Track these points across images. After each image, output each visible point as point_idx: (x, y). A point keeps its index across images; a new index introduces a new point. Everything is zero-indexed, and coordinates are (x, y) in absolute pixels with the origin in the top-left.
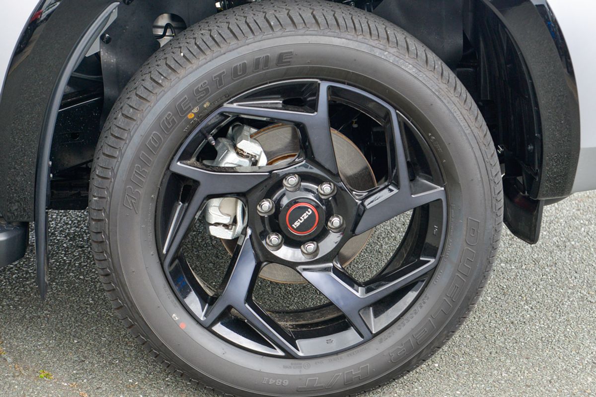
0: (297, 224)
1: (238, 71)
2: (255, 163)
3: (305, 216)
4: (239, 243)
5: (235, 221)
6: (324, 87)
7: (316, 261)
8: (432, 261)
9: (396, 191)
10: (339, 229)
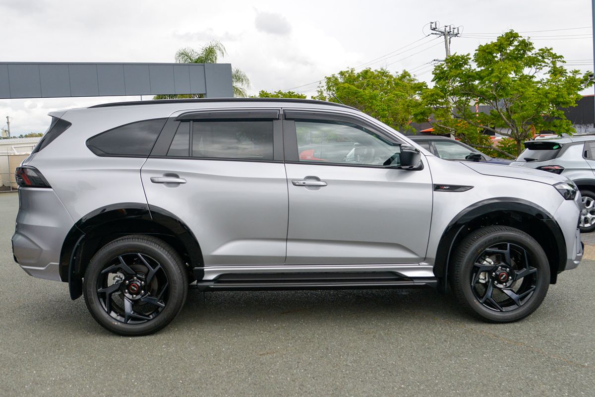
0: (502, 278)
1: (490, 241)
2: (490, 264)
3: (504, 276)
4: (488, 284)
5: (485, 278)
6: (508, 244)
7: (506, 287)
8: (535, 287)
9: (525, 269)
10: (511, 280)
